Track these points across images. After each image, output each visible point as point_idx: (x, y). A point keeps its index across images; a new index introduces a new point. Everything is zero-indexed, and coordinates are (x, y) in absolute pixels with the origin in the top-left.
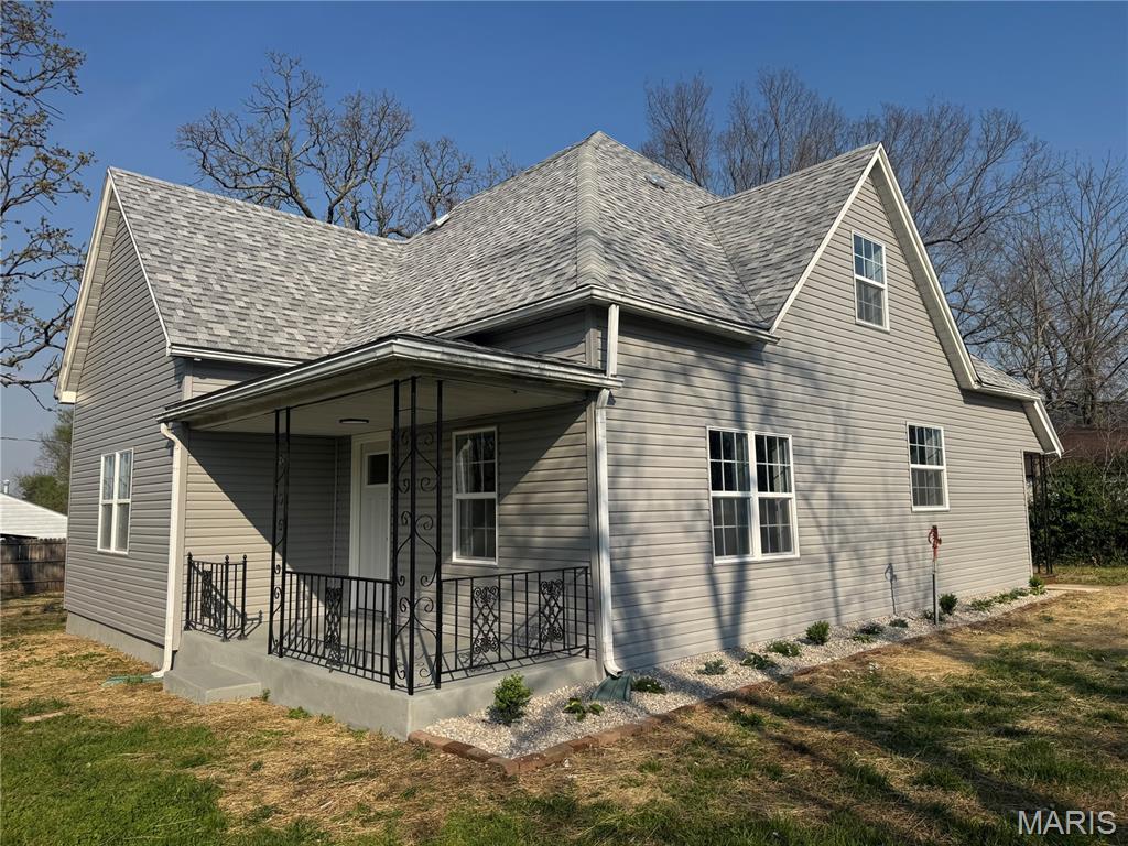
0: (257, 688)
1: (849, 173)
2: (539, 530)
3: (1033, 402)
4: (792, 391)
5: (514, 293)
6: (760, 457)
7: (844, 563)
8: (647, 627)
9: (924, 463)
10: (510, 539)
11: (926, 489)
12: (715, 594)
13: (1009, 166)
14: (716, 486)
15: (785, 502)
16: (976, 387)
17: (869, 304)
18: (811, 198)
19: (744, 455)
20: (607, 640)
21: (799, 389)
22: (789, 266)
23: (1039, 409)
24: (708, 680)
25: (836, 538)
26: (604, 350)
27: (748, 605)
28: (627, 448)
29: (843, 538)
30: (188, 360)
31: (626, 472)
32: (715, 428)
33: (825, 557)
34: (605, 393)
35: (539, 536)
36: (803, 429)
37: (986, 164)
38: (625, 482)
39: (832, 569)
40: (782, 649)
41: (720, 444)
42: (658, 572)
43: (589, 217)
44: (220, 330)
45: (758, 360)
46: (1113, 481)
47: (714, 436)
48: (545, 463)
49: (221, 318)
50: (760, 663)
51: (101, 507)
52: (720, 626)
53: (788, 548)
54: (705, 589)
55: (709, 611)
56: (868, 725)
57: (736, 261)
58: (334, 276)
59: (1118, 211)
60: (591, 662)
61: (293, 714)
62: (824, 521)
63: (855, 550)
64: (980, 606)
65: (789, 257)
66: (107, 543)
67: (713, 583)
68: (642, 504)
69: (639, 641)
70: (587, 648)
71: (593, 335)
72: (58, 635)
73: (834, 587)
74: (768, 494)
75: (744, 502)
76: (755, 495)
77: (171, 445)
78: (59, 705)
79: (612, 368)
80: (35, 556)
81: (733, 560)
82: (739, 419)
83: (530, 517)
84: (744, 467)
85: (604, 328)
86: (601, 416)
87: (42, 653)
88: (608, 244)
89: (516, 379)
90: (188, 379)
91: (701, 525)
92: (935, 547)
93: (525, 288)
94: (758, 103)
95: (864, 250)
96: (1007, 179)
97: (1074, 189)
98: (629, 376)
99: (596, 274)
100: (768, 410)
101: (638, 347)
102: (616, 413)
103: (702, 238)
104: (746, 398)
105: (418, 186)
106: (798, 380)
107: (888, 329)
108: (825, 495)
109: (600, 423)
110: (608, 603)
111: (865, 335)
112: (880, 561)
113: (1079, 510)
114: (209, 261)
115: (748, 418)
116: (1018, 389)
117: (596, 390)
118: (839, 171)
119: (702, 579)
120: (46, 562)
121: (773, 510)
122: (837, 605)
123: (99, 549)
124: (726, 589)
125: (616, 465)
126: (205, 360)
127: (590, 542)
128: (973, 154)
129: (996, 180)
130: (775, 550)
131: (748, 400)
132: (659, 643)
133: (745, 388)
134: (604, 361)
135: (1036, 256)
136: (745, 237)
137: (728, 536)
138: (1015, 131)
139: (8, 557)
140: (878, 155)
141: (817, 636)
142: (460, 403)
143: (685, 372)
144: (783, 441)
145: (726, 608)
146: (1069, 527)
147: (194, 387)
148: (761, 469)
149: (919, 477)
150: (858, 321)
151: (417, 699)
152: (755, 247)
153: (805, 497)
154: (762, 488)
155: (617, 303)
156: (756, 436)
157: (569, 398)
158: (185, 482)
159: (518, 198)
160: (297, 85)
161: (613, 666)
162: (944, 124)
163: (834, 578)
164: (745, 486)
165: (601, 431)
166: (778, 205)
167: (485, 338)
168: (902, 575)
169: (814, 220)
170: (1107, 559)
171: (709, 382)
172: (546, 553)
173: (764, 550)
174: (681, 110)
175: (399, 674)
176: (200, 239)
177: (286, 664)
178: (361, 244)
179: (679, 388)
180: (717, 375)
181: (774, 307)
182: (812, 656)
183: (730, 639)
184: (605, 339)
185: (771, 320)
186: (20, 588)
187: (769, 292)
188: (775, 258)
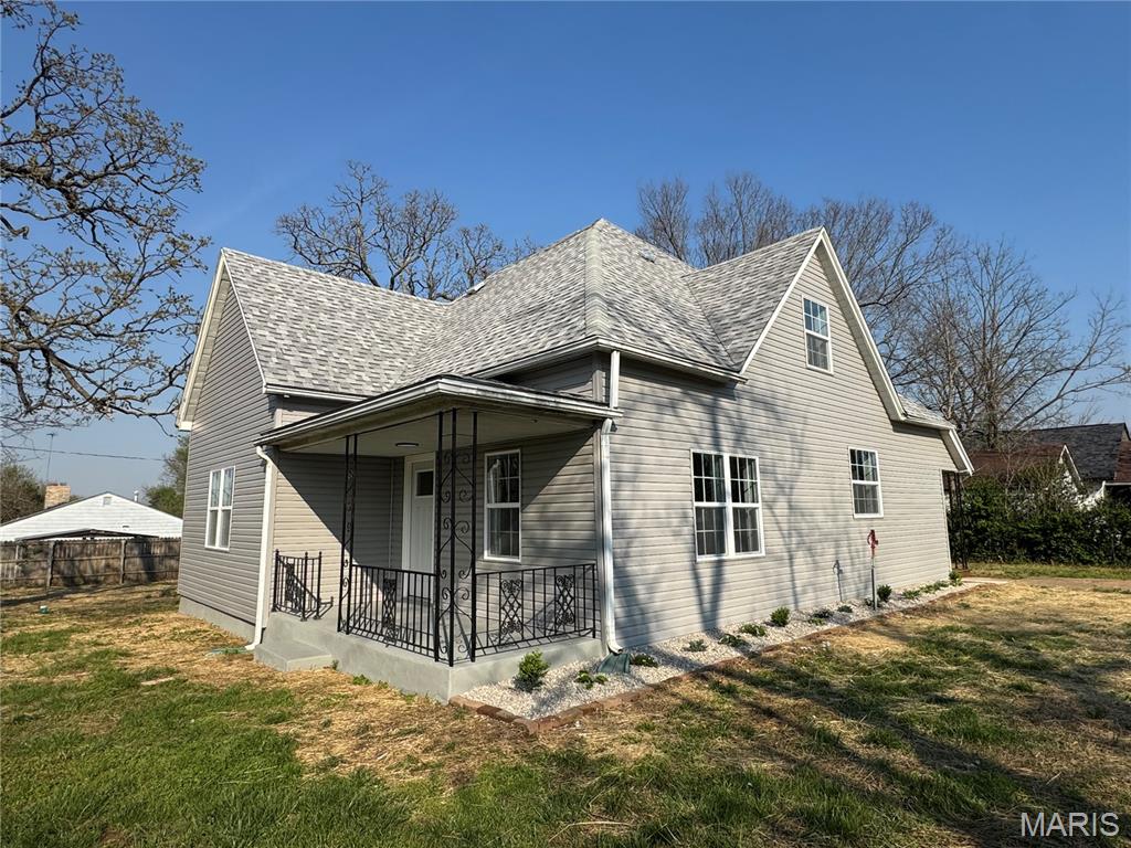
0: (328, 659)
1: (799, 250)
2: (555, 534)
3: (948, 430)
4: (758, 421)
5: (536, 342)
6: (734, 474)
7: (801, 559)
8: (643, 613)
9: (863, 479)
10: (531, 541)
11: (865, 500)
12: (698, 586)
13: (924, 246)
14: (699, 498)
15: (753, 511)
16: (903, 418)
17: (817, 353)
18: (770, 270)
19: (720, 473)
20: (610, 623)
21: (764, 420)
22: (753, 322)
23: (954, 437)
24: (692, 656)
25: (794, 540)
26: (608, 387)
27: (724, 594)
28: (626, 467)
29: (800, 540)
30: (280, 396)
31: (626, 486)
32: (698, 451)
33: (786, 555)
34: (608, 422)
35: (555, 538)
36: (768, 451)
37: (905, 245)
38: (625, 494)
39: (791, 565)
40: (751, 630)
41: (702, 464)
42: (653, 568)
43: (595, 282)
44: (304, 373)
45: (731, 397)
46: (1014, 495)
47: (697, 457)
48: (560, 479)
49: (306, 364)
50: (735, 642)
51: (209, 513)
52: (702, 612)
53: (756, 548)
54: (690, 582)
55: (694, 600)
56: (822, 693)
57: (711, 317)
58: (393, 331)
59: (1011, 280)
60: (597, 641)
61: (357, 681)
62: (785, 526)
63: (810, 549)
64: (910, 595)
65: (753, 316)
66: (213, 541)
67: (696, 577)
68: (638, 513)
69: (636, 625)
70: (594, 630)
71: (599, 375)
72: (173, 615)
73: (793, 580)
74: (740, 505)
75: (721, 511)
76: (730, 505)
77: (264, 463)
78: (171, 672)
79: (614, 402)
80: (157, 551)
81: (713, 558)
82: (717, 444)
83: (547, 523)
84: (721, 483)
85: (608, 370)
86: (605, 441)
87: (159, 629)
88: (610, 304)
89: (537, 411)
90: (279, 411)
91: (686, 530)
92: (873, 547)
93: (544, 338)
94: (726, 197)
95: (812, 310)
96: (922, 256)
97: (975, 264)
98: (628, 408)
99: (601, 327)
100: (740, 437)
101: (635, 385)
102: (617, 438)
103: (684, 299)
104: (722, 427)
105: (460, 261)
106: (762, 412)
107: (832, 373)
108: (785, 505)
109: (604, 446)
110: (611, 594)
111: (815, 377)
112: (829, 559)
113: (987, 518)
114: (299, 319)
115: (724, 442)
116: (936, 420)
117: (602, 420)
118: (791, 249)
119: (688, 574)
120: (165, 556)
121: (744, 518)
122: (795, 594)
123: (206, 546)
124: (706, 581)
125: (618, 481)
126: (292, 397)
127: (596, 544)
128: (895, 236)
129: (914, 256)
130: (746, 549)
131: (724, 428)
132: (653, 626)
133: (721, 419)
134: (608, 396)
135: (947, 317)
136: (718, 300)
137: (708, 539)
138: (927, 218)
139: (136, 552)
140: (821, 236)
141: (780, 619)
142: (491, 430)
143: (673, 405)
144: (752, 461)
145: (707, 597)
146: (979, 531)
147: (284, 418)
148: (734, 484)
149: (859, 490)
150: (809, 366)
151: (456, 670)
152: (726, 307)
153: (770, 506)
154: (735, 499)
155: (618, 350)
156: (731, 458)
157: (580, 427)
158: (275, 493)
159: (539, 269)
160: (368, 186)
161: (615, 645)
162: (872, 213)
163: (792, 572)
164: (722, 498)
165: (606, 452)
166: (744, 275)
167: (512, 378)
168: (847, 569)
169: (773, 287)
170: (1011, 557)
171: (692, 414)
172: (561, 553)
173: (737, 550)
174: (666, 202)
175: (442, 649)
176: (291, 303)
177: (352, 640)
178: (415, 306)
179: (668, 418)
180: (699, 408)
181: (742, 354)
182: (776, 636)
183: (710, 624)
184: (608, 378)
185: (741, 364)
186: (144, 577)
187: (739, 342)
188: (742, 316)
